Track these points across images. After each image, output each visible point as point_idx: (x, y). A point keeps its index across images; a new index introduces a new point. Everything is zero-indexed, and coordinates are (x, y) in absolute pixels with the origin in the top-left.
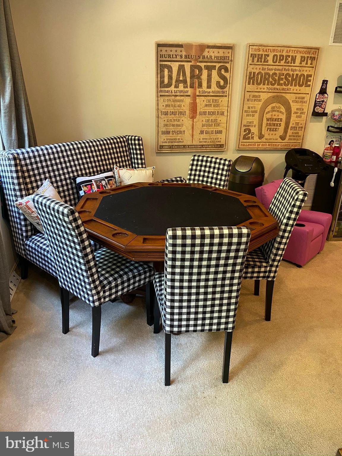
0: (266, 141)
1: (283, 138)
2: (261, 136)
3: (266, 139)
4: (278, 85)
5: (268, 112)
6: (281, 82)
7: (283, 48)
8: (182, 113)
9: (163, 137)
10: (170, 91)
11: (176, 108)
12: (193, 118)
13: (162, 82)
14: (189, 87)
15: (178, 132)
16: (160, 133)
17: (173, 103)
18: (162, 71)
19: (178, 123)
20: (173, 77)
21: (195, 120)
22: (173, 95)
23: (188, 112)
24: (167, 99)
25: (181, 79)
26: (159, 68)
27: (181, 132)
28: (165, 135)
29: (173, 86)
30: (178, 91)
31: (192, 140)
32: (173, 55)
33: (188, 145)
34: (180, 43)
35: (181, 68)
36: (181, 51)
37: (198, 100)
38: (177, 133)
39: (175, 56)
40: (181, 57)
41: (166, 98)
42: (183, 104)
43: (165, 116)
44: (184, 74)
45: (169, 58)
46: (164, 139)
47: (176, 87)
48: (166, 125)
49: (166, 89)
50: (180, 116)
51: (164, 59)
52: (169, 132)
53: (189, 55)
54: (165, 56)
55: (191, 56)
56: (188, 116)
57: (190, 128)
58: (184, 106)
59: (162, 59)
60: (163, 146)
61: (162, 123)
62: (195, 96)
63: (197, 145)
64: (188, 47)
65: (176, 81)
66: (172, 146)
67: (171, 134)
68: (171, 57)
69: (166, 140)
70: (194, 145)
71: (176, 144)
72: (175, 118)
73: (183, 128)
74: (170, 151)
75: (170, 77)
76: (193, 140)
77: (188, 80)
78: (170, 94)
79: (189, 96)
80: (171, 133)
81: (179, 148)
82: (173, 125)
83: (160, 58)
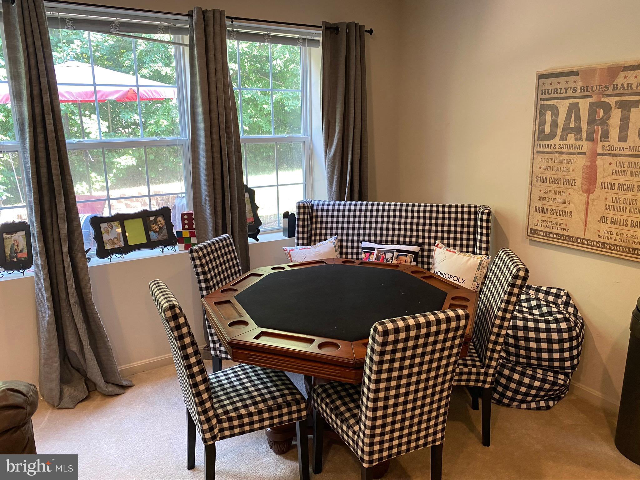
8: (570, 183)
9: (538, 217)
10: (553, 146)
11: (559, 173)
12: (589, 191)
13: (542, 131)
14: (584, 139)
15: (561, 213)
16: (532, 210)
17: (555, 165)
18: (543, 115)
19: (562, 198)
20: (559, 123)
21: (591, 196)
22: (557, 152)
23: (579, 182)
25: (572, 125)
26: (538, 111)
27: (565, 213)
28: (540, 214)
29: (558, 138)
30: (565, 145)
31: (584, 231)
32: (561, 89)
33: (576, 238)
34: (575, 69)
35: (574, 109)
36: (575, 82)
37: (599, 161)
38: (558, 214)
39: (563, 90)
40: (575, 90)
41: (546, 156)
42: (571, 167)
43: (542, 184)
44: (578, 118)
45: (554, 94)
46: (538, 220)
47: (563, 138)
48: (542, 198)
49: (547, 142)
50: (565, 186)
51: (547, 96)
52: (547, 210)
53: (587, 87)
54: (548, 91)
55: (592, 87)
56: (579, 188)
57: (583, 208)
58: (573, 170)
59: (543, 97)
60: (535, 230)
61: (536, 194)
62: (594, 155)
63: (594, 241)
64: (589, 72)
65: (564, 130)
66: (550, 233)
67: (549, 214)
68: (559, 91)
69: (540, 221)
70: (588, 240)
71: (556, 231)
72: (558, 190)
73: (570, 207)
74: (545, 241)
75: (554, 124)
76: (586, 230)
77: (584, 127)
78: (552, 150)
79: (584, 154)
80: (549, 211)
81: (561, 239)
82: (554, 200)
83: (541, 94)
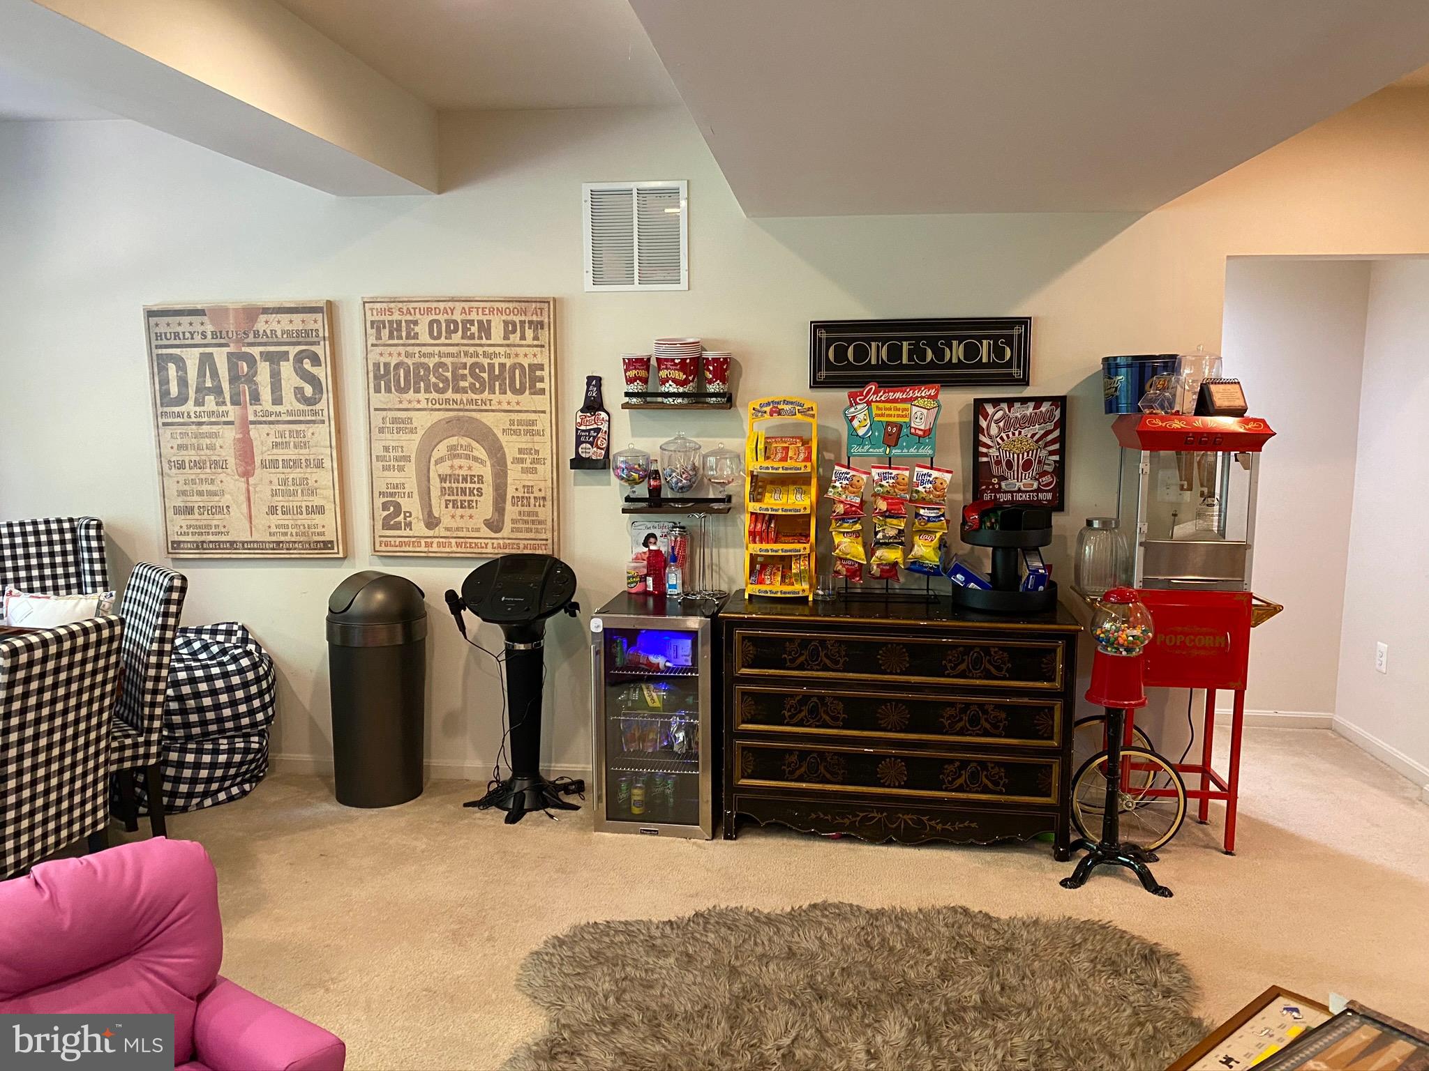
0: (448, 534)
1: (495, 525)
2: (432, 522)
3: (447, 529)
4: (457, 390)
5: (440, 460)
6: (463, 384)
7: (451, 304)
8: (219, 465)
9: (181, 521)
10: (186, 414)
11: (202, 453)
12: (247, 474)
13: (165, 393)
14: (228, 403)
15: (214, 510)
16: (170, 513)
17: (194, 441)
18: (162, 369)
19: (211, 488)
20: (189, 382)
21: (251, 480)
22: (193, 423)
23: (232, 461)
24: (179, 431)
25: (209, 384)
26: (155, 364)
27: (219, 510)
28: (183, 517)
29: (191, 402)
30: (204, 412)
31: (249, 530)
32: (184, 333)
33: (240, 542)
34: (199, 307)
35: (207, 361)
36: (202, 324)
37: (254, 432)
38: (210, 512)
39: (188, 335)
40: (204, 335)
41: (179, 429)
42: (218, 442)
43: (178, 471)
44: (215, 374)
45: (175, 339)
46: (181, 527)
47: (199, 403)
48: (184, 493)
49: (176, 409)
50: (213, 470)
51: (165, 342)
52: (192, 509)
53: (221, 332)
54: (166, 336)
55: (227, 332)
56: (233, 471)
57: (243, 498)
58: (221, 447)
59: (160, 343)
60: (180, 542)
61: (172, 489)
62: (245, 425)
63: (265, 542)
64: (218, 313)
65: (198, 390)
66: (203, 542)
67: (196, 514)
68: (181, 336)
69: (185, 527)
70: (257, 542)
71: (211, 538)
72: (203, 477)
73: (226, 500)
74: (197, 556)
75: (183, 382)
76: (253, 529)
77: (226, 386)
78: (186, 420)
79: (231, 423)
80: (196, 511)
81: (220, 549)
82: (200, 493)
83: (155, 339)
